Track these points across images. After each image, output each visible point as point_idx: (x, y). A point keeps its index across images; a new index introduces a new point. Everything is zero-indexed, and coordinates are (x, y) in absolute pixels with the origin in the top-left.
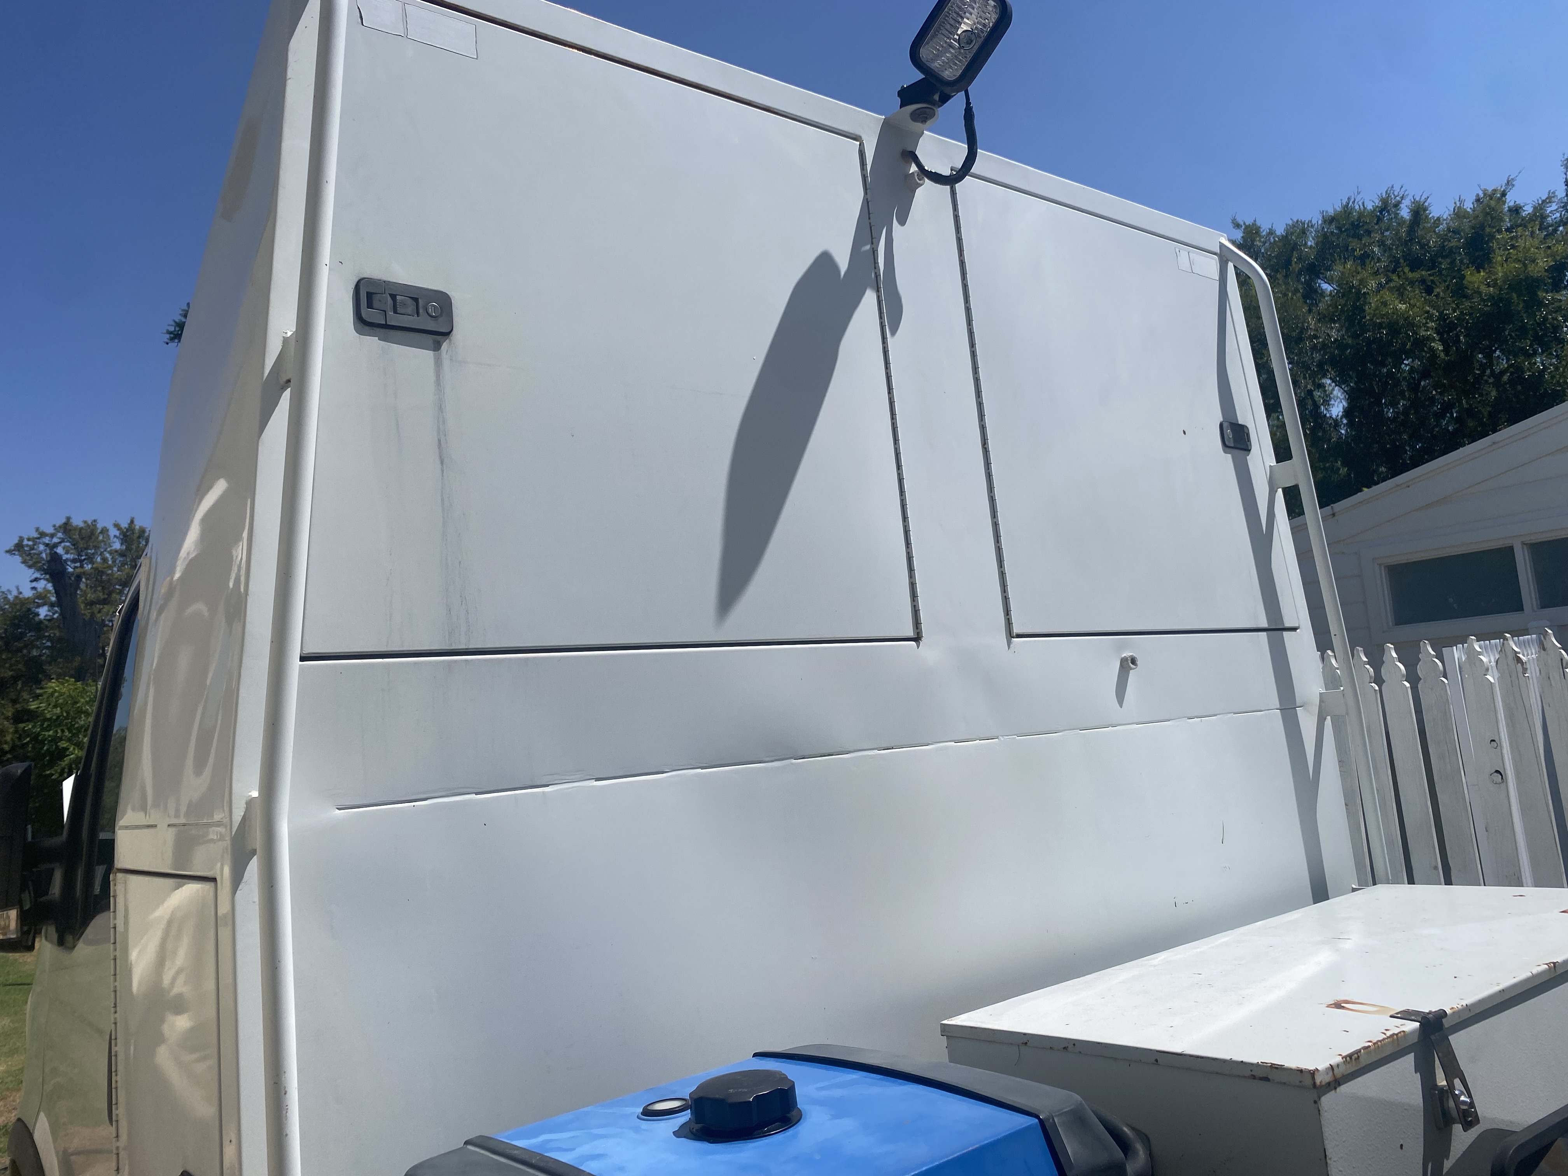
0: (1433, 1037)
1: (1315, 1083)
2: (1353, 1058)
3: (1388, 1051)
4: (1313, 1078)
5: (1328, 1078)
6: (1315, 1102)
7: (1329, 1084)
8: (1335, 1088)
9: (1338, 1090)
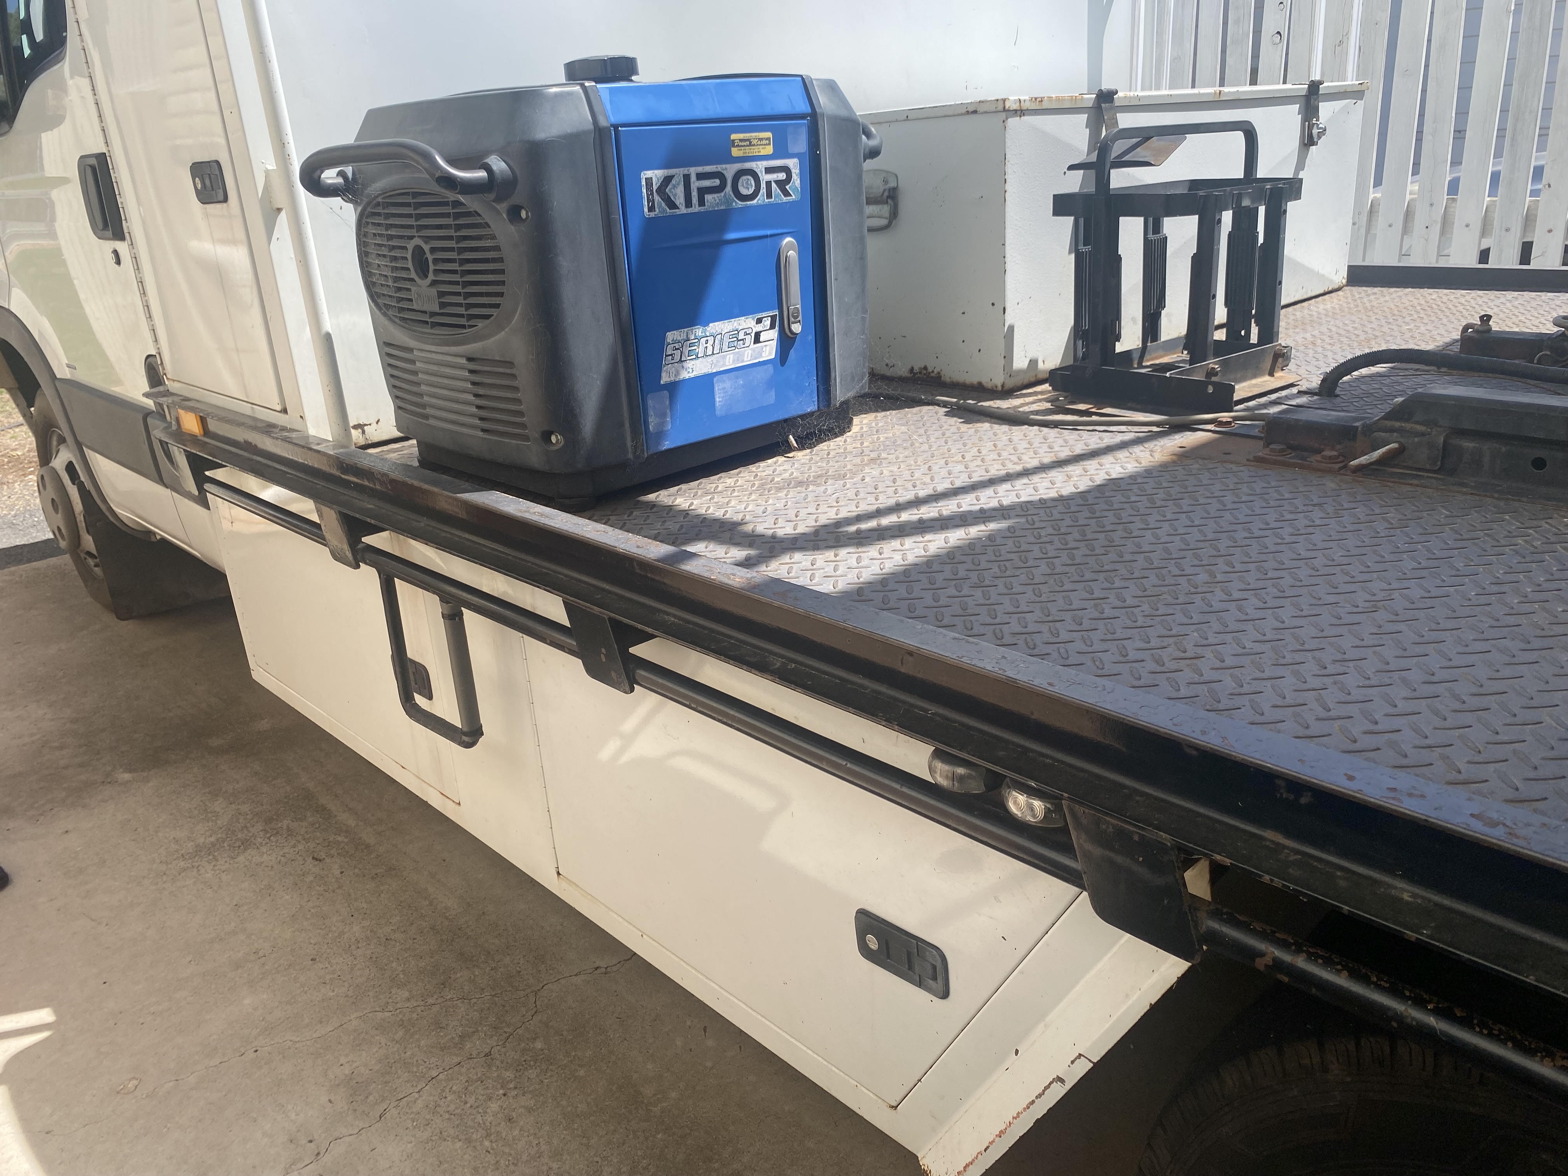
0: (1103, 105)
1: (1004, 107)
2: (1038, 100)
3: (1067, 105)
4: (1004, 103)
5: (1015, 106)
6: (1004, 121)
7: (1016, 111)
8: (1020, 116)
9: (1022, 117)
